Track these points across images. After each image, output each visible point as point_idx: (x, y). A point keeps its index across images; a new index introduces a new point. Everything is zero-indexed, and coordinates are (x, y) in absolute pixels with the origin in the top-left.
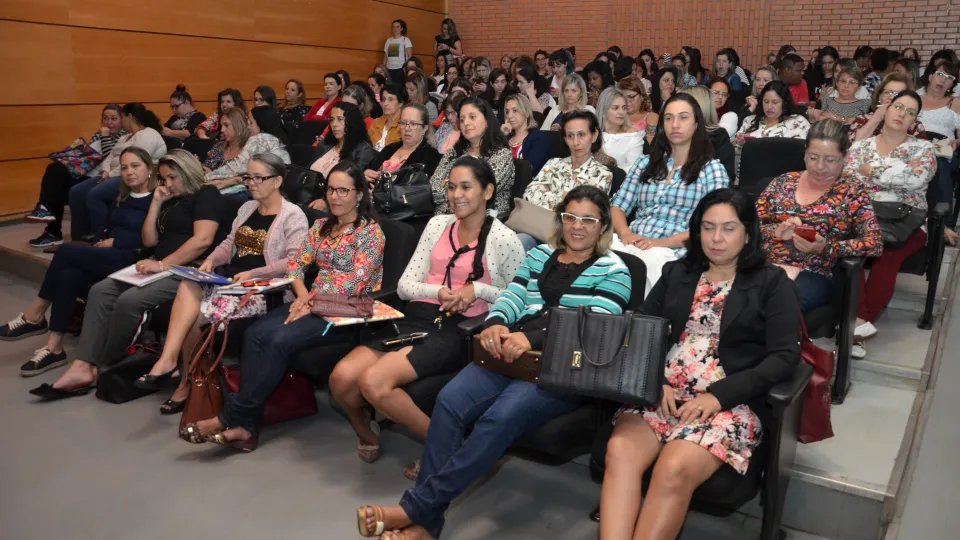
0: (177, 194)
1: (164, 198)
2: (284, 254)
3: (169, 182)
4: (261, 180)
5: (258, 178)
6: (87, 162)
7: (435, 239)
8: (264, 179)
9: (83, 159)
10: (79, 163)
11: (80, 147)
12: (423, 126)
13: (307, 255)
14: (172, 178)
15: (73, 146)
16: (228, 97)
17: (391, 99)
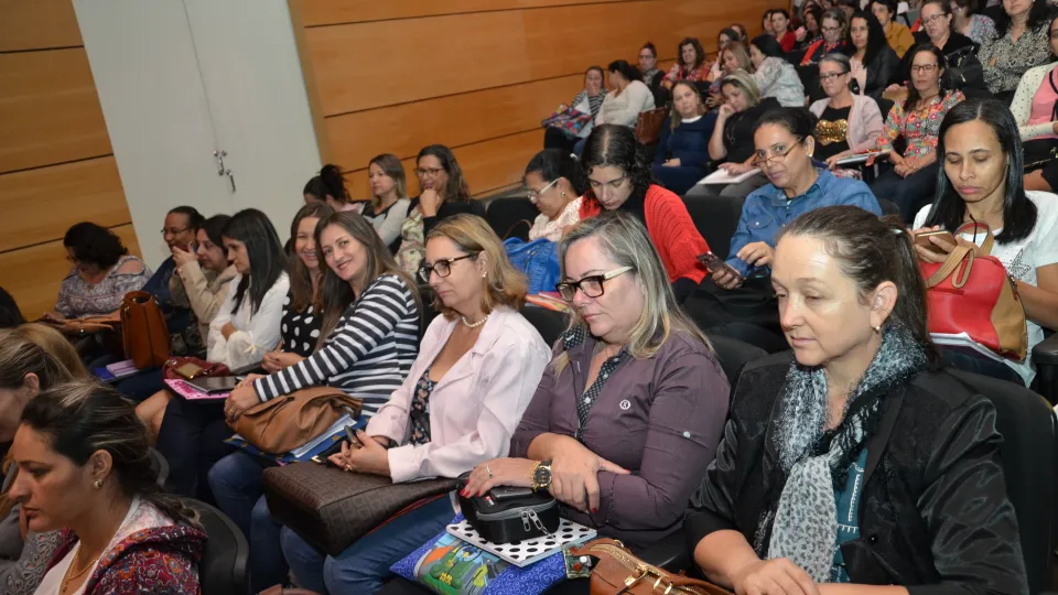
0: (739, 109)
1: (729, 114)
2: (865, 138)
3: (733, 99)
4: (836, 77)
5: (833, 75)
6: (579, 122)
7: (1034, 89)
8: (839, 75)
9: (575, 121)
10: (572, 125)
11: (566, 112)
12: (946, 15)
13: (893, 131)
14: (736, 95)
15: (559, 112)
16: (690, 46)
17: (881, 10)
